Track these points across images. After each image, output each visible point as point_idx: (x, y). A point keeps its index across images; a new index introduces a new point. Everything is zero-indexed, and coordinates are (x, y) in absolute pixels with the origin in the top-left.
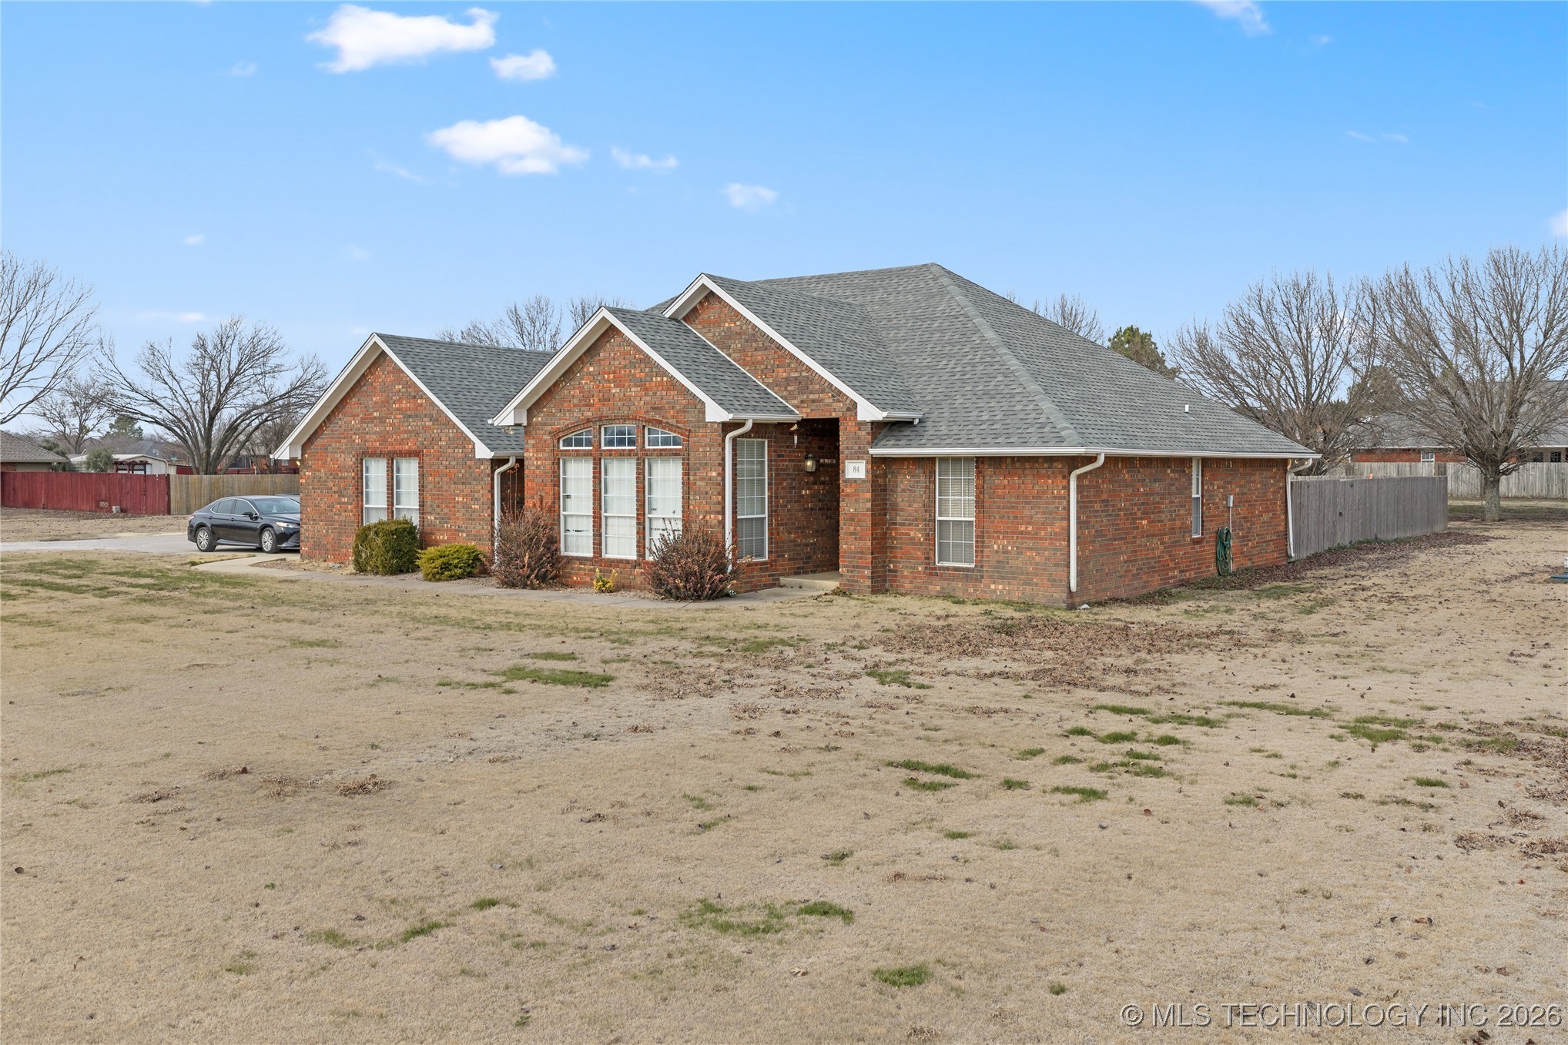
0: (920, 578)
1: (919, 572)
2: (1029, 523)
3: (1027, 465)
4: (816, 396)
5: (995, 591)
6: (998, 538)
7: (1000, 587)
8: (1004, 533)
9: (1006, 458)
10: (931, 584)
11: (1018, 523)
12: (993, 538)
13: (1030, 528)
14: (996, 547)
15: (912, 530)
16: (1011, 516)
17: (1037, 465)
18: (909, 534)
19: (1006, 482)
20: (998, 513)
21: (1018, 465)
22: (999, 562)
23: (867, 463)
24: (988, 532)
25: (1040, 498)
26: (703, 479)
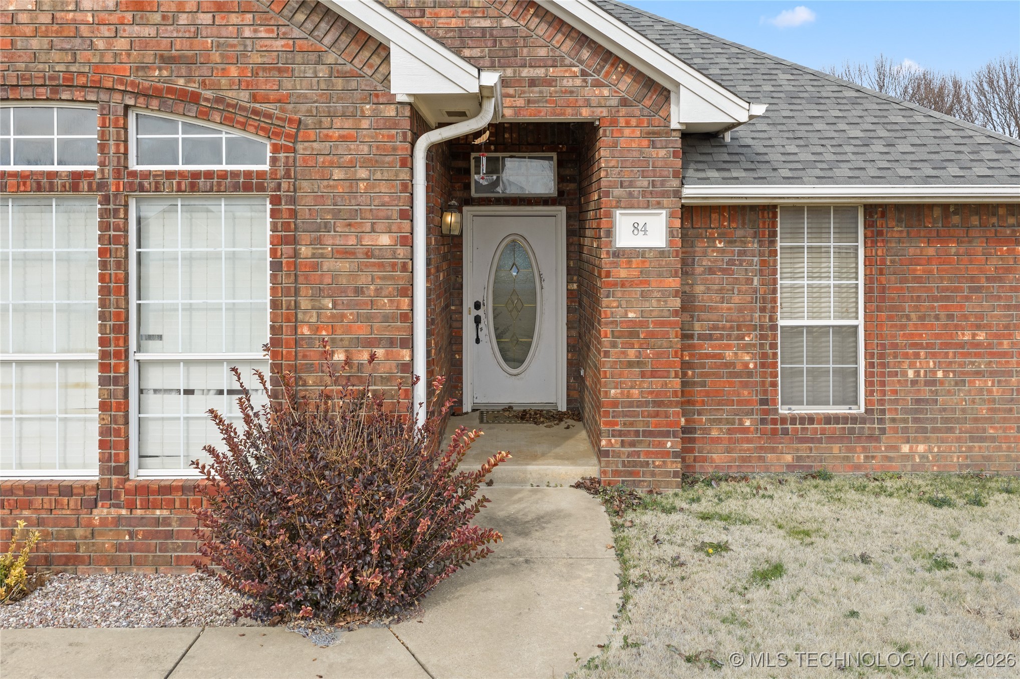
0: (749, 441)
1: (746, 430)
2: (979, 327)
3: (975, 220)
4: (540, 72)
5: (907, 457)
6: (917, 356)
7: (921, 448)
8: (929, 346)
9: (931, 206)
10: (773, 450)
11: (957, 327)
12: (906, 356)
13: (981, 336)
14: (911, 374)
15: (729, 347)
16: (943, 314)
17: (994, 220)
18: (720, 356)
19: (931, 251)
20: (916, 309)
21: (956, 219)
22: (918, 401)
23: (671, 215)
24: (895, 346)
25: (1001, 280)
26: (346, 253)
